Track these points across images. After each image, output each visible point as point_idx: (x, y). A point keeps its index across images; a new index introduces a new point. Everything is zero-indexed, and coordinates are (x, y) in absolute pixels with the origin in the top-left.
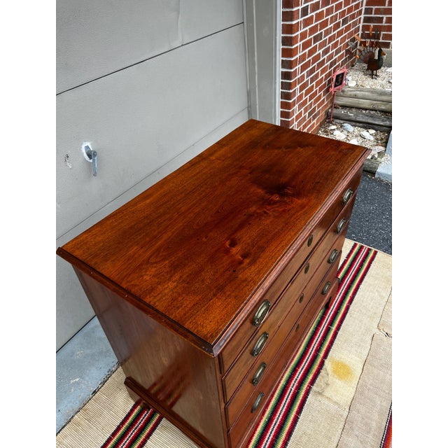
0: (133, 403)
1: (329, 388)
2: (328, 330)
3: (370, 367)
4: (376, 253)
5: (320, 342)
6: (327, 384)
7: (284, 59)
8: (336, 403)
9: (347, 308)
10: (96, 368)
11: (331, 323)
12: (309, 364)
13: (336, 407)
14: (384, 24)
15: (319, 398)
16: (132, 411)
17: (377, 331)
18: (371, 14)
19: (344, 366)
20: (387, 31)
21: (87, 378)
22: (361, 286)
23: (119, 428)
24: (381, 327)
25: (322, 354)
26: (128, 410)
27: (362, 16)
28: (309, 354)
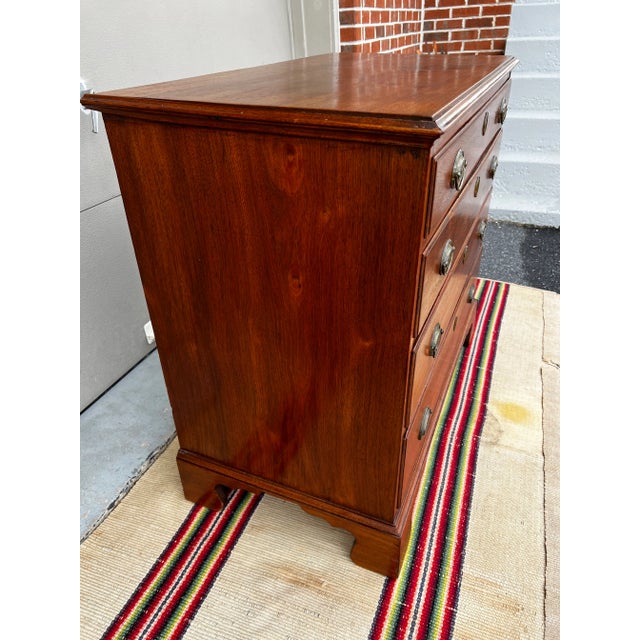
0: (190, 505)
1: (504, 436)
2: (476, 372)
3: (550, 403)
4: (507, 287)
5: (471, 385)
6: (501, 432)
7: (344, 44)
8: (521, 451)
9: (494, 345)
10: (109, 470)
11: (478, 362)
12: (465, 413)
13: (524, 455)
14: (449, 41)
15: (495, 448)
16: (191, 517)
17: (543, 363)
18: (432, 29)
19: (515, 408)
20: (455, 50)
21: (94, 488)
22: (503, 321)
23: (172, 546)
24: (548, 359)
25: (479, 398)
26: (184, 517)
27: (422, 33)
28: (460, 401)
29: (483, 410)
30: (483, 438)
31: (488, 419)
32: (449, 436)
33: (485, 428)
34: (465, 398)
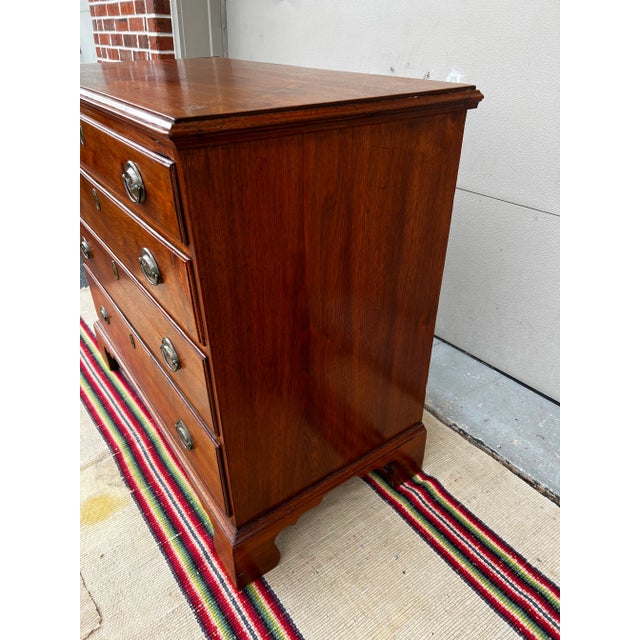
1: (93, 476)
6: (99, 477)
15: (93, 458)
28: (159, 472)
29: (130, 483)
30: (111, 457)
31: (119, 478)
32: (139, 436)
33: (116, 468)
34: (156, 479)
